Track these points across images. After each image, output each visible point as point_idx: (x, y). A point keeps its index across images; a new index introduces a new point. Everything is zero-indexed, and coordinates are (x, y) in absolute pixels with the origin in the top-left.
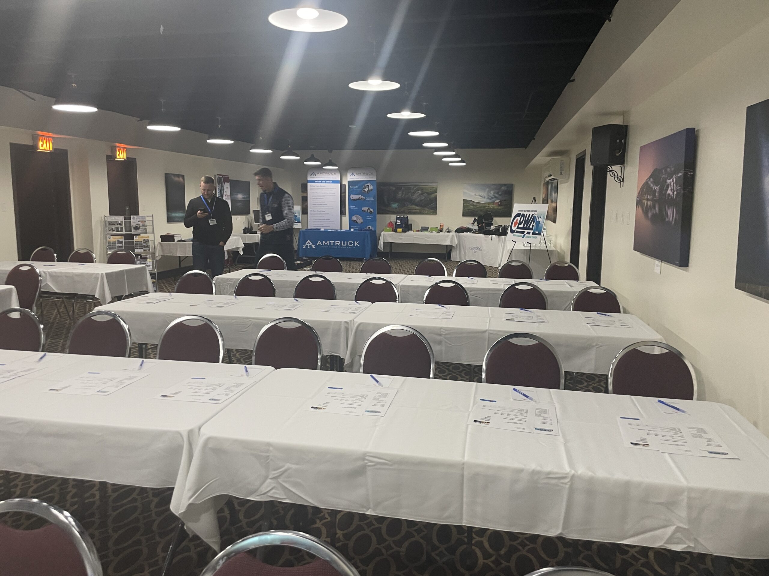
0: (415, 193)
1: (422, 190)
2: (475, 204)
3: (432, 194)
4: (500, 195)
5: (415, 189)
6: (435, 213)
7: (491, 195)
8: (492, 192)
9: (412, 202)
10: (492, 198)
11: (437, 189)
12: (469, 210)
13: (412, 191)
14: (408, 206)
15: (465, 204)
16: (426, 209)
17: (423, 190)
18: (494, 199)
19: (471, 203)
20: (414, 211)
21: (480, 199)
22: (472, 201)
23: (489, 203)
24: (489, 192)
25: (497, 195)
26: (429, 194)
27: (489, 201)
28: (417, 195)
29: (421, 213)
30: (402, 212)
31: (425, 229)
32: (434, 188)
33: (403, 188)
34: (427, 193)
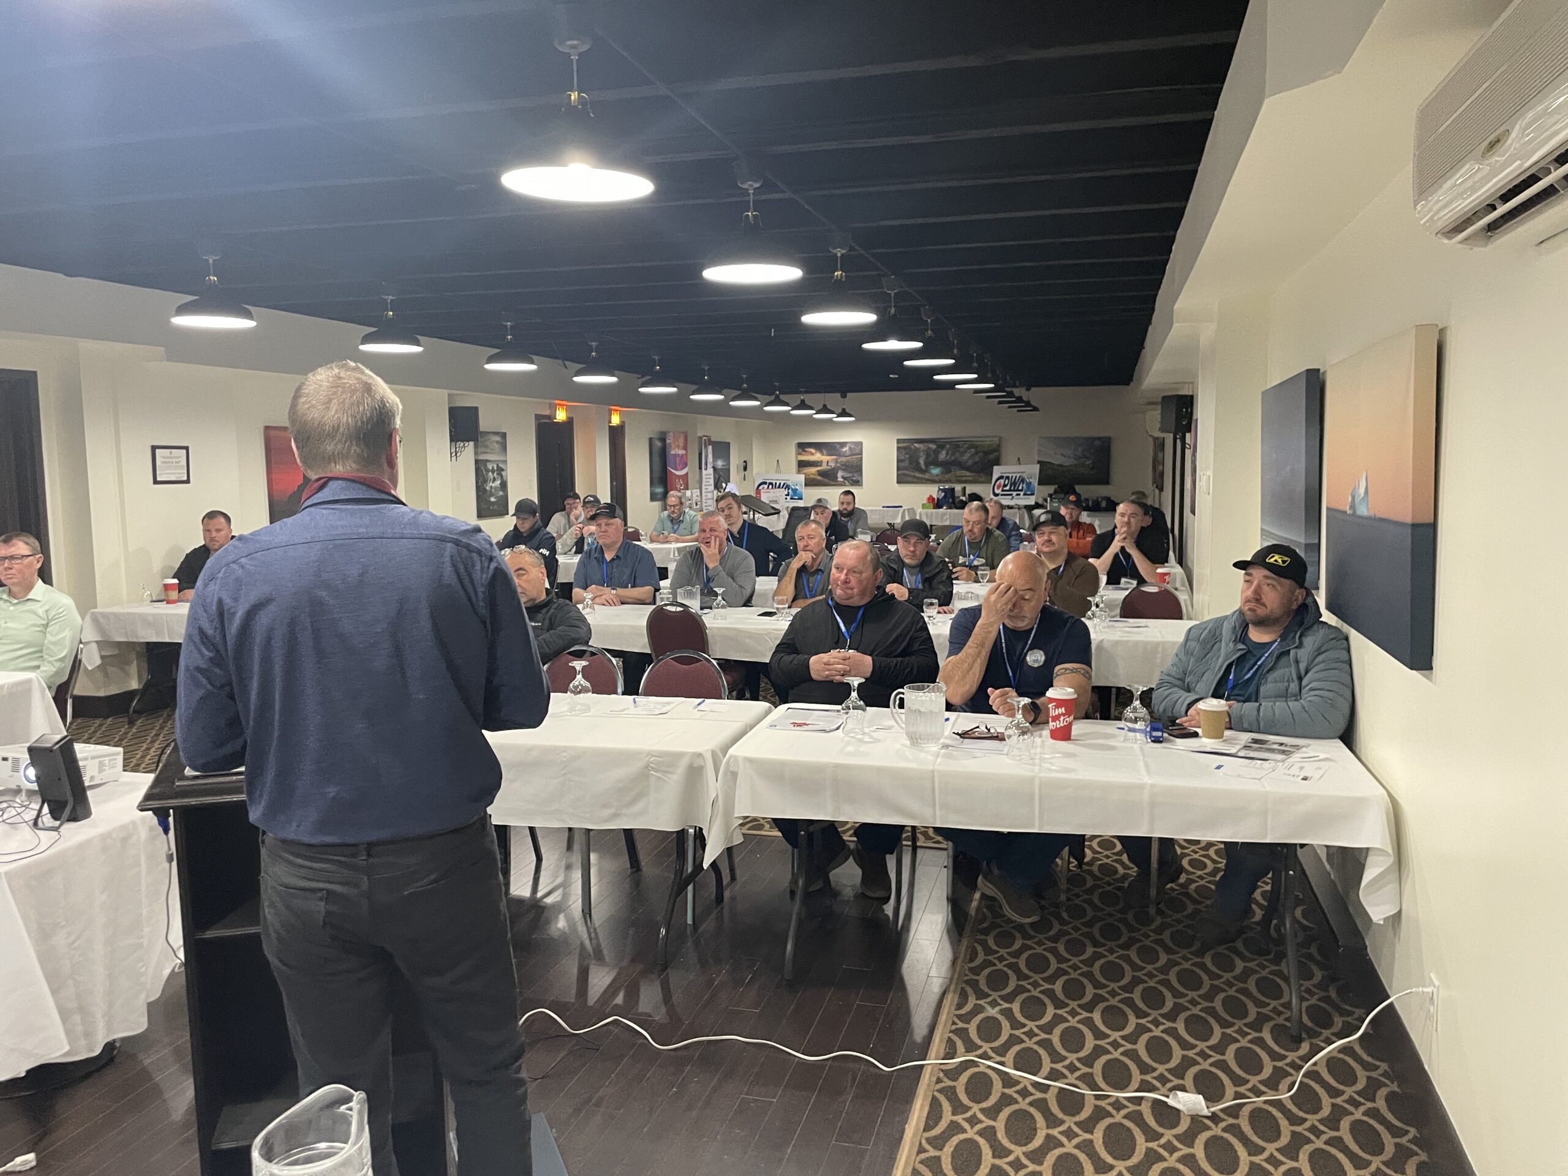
0: (965, 452)
1: (976, 447)
2: (1057, 467)
3: (992, 453)
4: (1091, 454)
5: (967, 446)
7: (1079, 454)
9: (961, 466)
10: (1080, 458)
12: (1048, 475)
13: (962, 450)
14: (955, 471)
15: (1043, 468)
16: (980, 475)
18: (1083, 459)
19: (1049, 465)
20: (964, 478)
21: (1063, 460)
22: (1052, 463)
23: (1075, 466)
24: (1076, 448)
25: (1087, 455)
27: (1075, 462)
28: (969, 455)
30: (945, 480)
32: (998, 446)
33: (948, 446)
34: (984, 452)
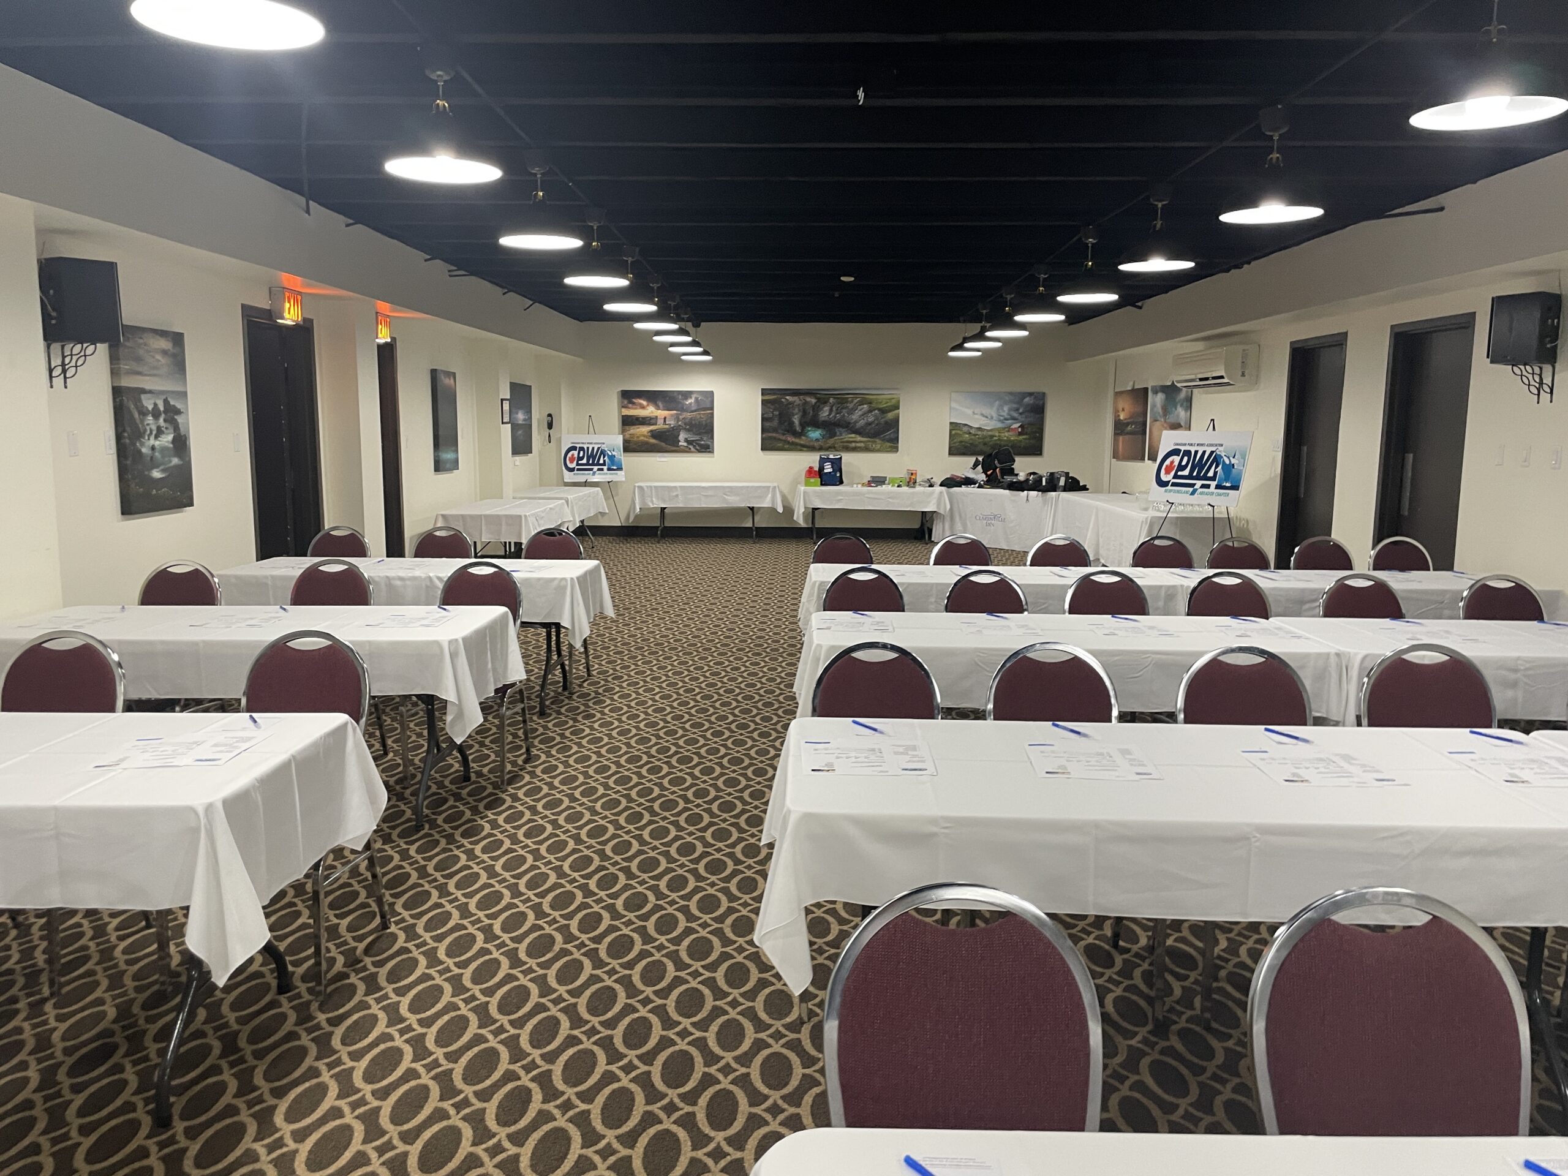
0: (854, 409)
2: (973, 431)
3: (890, 411)
4: (1021, 414)
5: (856, 401)
6: (895, 449)
7: (1005, 413)
8: (1006, 408)
9: (851, 428)
10: (1006, 419)
11: (899, 402)
12: (961, 442)
13: (851, 406)
14: (841, 435)
15: (953, 432)
16: (878, 441)
17: (870, 403)
18: (1010, 421)
19: (965, 429)
20: (853, 445)
21: (982, 422)
22: (966, 425)
23: (999, 430)
24: (1001, 407)
25: (1015, 415)
26: (883, 411)
27: (1000, 425)
28: (860, 413)
29: (867, 449)
30: (830, 447)
31: (878, 481)
32: (894, 402)
33: (831, 400)
34: (879, 410)
